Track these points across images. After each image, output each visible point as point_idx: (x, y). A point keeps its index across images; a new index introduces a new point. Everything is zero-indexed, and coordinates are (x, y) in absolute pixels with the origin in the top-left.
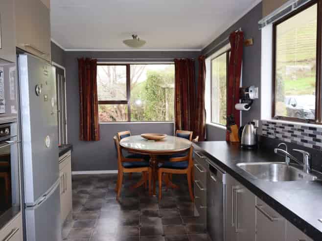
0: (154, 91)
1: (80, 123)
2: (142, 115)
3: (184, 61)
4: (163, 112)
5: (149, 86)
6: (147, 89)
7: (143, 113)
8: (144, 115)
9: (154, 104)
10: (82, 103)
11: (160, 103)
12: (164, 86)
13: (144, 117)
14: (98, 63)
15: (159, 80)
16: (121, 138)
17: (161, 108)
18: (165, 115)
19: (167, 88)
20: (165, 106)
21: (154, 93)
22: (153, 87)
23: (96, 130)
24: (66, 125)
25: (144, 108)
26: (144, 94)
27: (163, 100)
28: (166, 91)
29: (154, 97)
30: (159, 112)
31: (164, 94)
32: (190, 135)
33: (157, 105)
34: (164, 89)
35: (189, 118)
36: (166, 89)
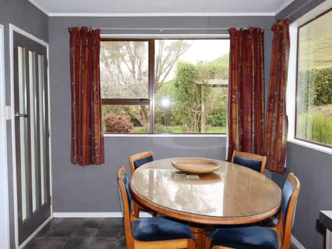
0: (186, 89)
1: (73, 136)
2: (170, 118)
3: (244, 33)
4: (197, 117)
5: (180, 82)
6: (177, 86)
7: (171, 116)
8: (172, 118)
9: (186, 106)
10: (74, 103)
11: (195, 104)
12: (200, 83)
13: (171, 120)
14: (102, 35)
15: (194, 74)
16: (136, 168)
17: (196, 111)
18: (200, 120)
19: (204, 85)
20: (200, 109)
21: (187, 91)
22: (186, 83)
23: (96, 147)
24: (50, 138)
25: (172, 110)
26: (173, 92)
27: (198, 100)
28: (202, 89)
29: (187, 97)
30: (193, 117)
31: (200, 93)
32: (261, 163)
33: (190, 106)
34: (199, 86)
35: (253, 131)
36: (202, 87)
